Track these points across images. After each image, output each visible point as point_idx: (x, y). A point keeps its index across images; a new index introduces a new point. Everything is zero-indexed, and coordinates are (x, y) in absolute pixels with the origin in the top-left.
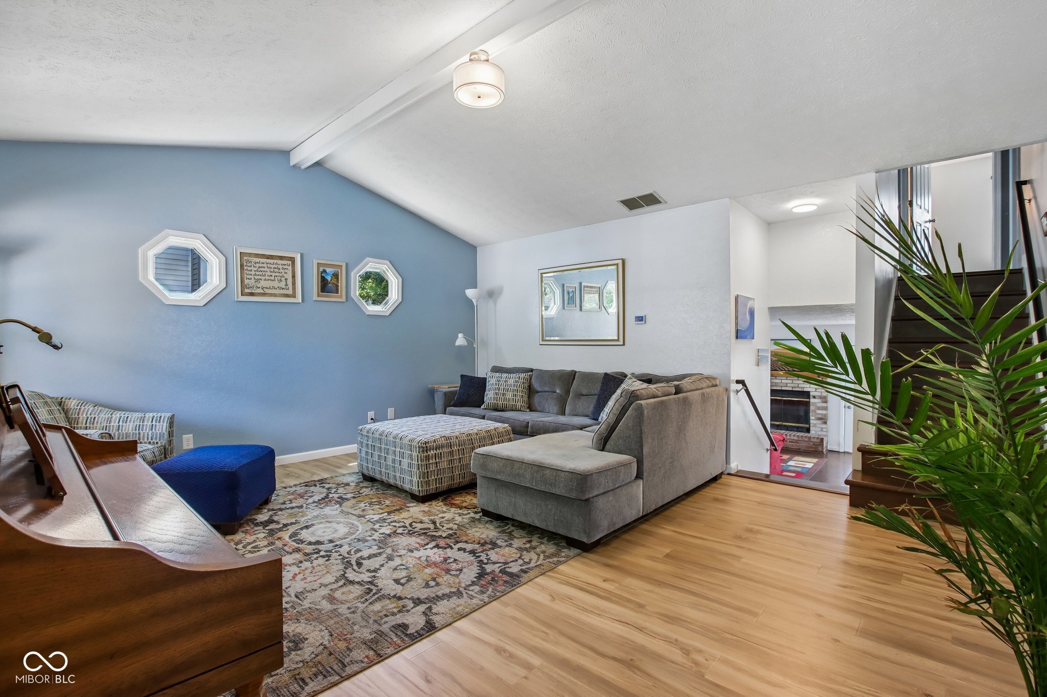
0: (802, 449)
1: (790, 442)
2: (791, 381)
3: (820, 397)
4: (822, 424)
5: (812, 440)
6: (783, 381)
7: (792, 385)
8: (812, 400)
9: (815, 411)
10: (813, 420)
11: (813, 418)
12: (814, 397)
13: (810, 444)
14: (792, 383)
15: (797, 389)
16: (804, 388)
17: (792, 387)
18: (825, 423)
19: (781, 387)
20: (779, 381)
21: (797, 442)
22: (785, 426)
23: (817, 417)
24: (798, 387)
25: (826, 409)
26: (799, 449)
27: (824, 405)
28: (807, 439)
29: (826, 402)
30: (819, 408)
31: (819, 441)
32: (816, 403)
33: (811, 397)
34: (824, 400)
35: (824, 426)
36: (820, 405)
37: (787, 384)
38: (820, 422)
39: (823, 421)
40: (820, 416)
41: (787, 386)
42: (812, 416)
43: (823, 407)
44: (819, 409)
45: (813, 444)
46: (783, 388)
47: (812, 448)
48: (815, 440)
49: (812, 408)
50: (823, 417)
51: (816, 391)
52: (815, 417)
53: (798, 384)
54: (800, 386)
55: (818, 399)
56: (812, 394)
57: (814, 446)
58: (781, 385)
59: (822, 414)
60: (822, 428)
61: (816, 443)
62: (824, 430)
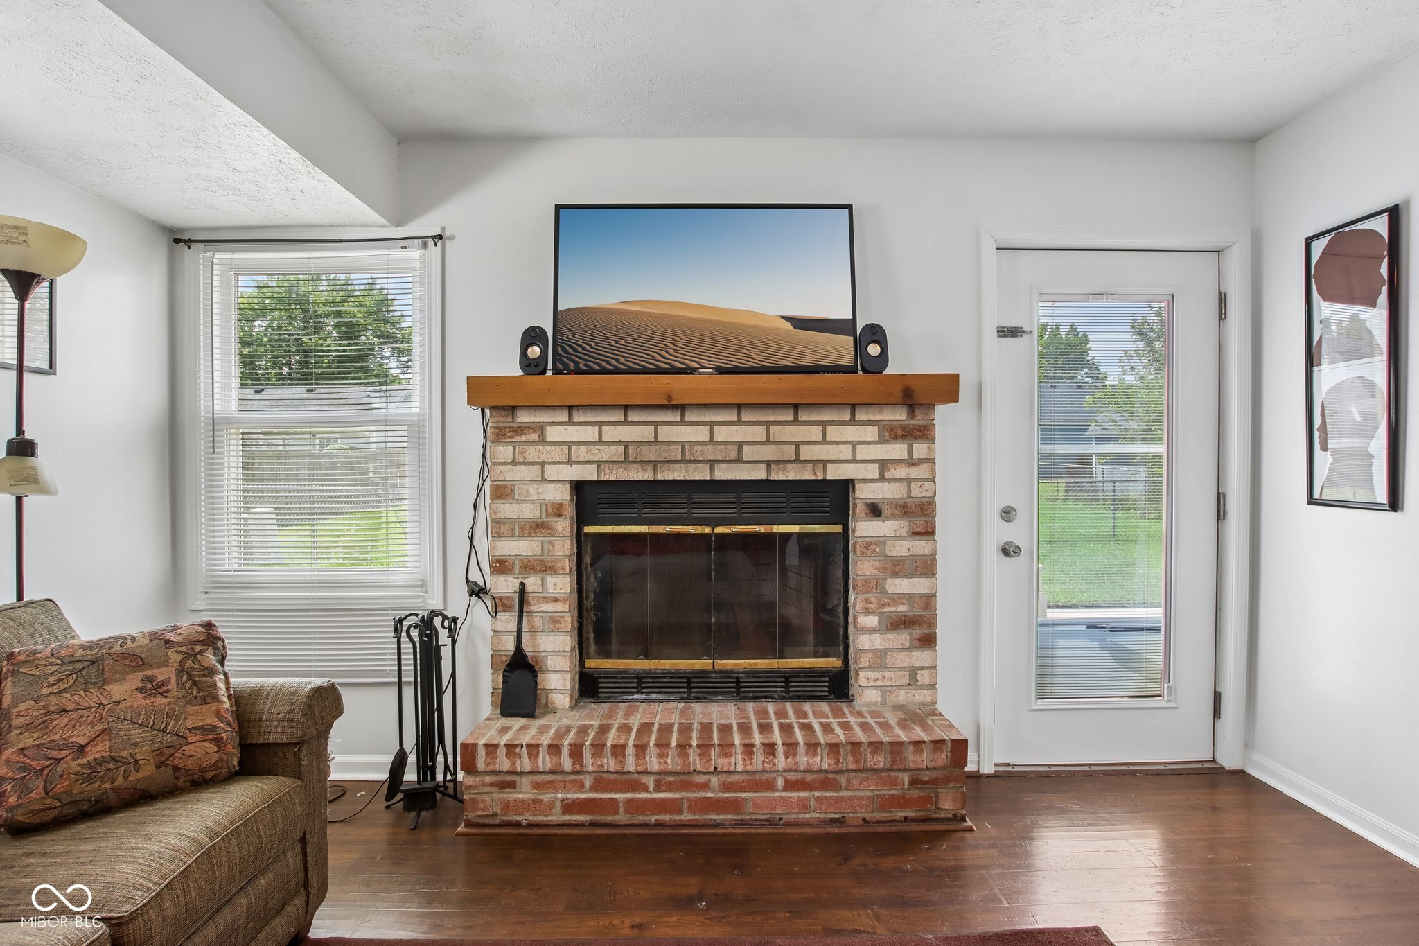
0: (856, 815)
1: (790, 786)
2: (758, 433)
3: (904, 509)
4: (910, 649)
5: (912, 759)
6: (722, 433)
7: (769, 453)
8: (865, 528)
9: (879, 586)
10: (872, 631)
11: (872, 621)
12: (875, 511)
13: (894, 783)
14: (768, 441)
15: (792, 474)
16: (825, 463)
17: (769, 464)
18: (928, 641)
19: (713, 464)
20: (701, 433)
21: (826, 781)
22: (726, 674)
23: (889, 616)
24: (797, 461)
25: (927, 567)
26: (840, 822)
27: (920, 547)
28: (880, 761)
29: (928, 532)
30: (898, 568)
31: (944, 757)
32: (882, 541)
33: (860, 509)
34: (919, 523)
35: (920, 658)
36: (901, 549)
37: (740, 445)
38: (902, 638)
39: (918, 632)
40: (902, 609)
41: (739, 460)
42: (867, 612)
43: (914, 559)
44: (896, 574)
45: (914, 782)
46: (723, 473)
47: (902, 802)
48: (925, 759)
49: (863, 568)
50: (918, 611)
51: (882, 478)
52: (880, 615)
53: (797, 445)
54: (807, 453)
55: (893, 517)
56: (864, 493)
57: (914, 794)
58: (710, 453)
59: (909, 598)
60: (913, 671)
61: (926, 776)
62: (924, 677)
